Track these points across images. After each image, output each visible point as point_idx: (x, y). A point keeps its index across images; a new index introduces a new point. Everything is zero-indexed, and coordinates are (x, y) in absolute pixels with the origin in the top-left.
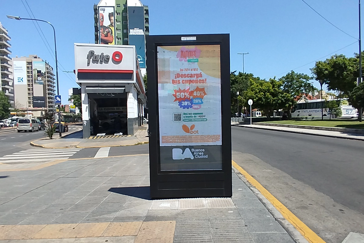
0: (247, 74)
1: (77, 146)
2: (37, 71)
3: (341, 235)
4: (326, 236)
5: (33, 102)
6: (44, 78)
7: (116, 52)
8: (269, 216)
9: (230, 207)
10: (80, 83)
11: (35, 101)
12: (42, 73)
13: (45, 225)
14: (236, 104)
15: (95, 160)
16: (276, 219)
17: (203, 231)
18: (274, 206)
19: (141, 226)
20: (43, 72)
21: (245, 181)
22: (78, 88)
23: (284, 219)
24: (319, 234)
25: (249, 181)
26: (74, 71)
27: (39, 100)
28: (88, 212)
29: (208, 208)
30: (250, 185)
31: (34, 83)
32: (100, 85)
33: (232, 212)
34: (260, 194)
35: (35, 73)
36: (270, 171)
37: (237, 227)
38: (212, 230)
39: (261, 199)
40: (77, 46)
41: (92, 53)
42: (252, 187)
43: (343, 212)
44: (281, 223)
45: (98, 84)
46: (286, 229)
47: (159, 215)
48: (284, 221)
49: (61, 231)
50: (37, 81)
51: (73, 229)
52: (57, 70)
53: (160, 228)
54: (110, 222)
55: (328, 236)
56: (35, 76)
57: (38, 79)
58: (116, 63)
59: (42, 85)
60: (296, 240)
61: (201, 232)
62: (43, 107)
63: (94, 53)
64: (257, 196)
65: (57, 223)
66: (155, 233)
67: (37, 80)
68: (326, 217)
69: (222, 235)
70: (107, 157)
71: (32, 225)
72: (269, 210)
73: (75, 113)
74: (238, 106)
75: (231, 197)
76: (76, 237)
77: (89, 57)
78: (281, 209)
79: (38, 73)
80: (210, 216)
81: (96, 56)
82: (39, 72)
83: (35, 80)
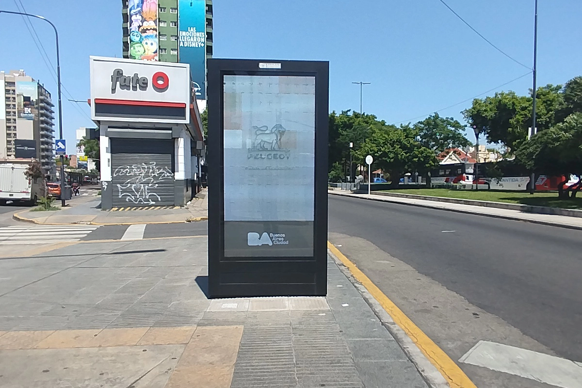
0: (367, 115)
1: (92, 223)
2: (24, 97)
3: (467, 344)
4: (449, 346)
5: (15, 148)
6: (34, 110)
7: (158, 72)
8: (375, 320)
9: (322, 308)
10: (98, 121)
11: (18, 147)
12: (32, 100)
13: (52, 331)
14: (349, 162)
15: (123, 244)
16: (383, 324)
17: (282, 338)
18: (383, 308)
19: (194, 332)
20: (34, 100)
21: (349, 275)
22: (95, 129)
23: (394, 324)
24: (439, 343)
25: (354, 276)
26: (89, 100)
27: (27, 146)
28: (115, 315)
29: (292, 309)
30: (355, 280)
31: (18, 117)
32: (131, 125)
33: (325, 314)
34: (367, 292)
35: (20, 101)
36: (388, 262)
37: (329, 333)
38: (293, 337)
39: (367, 299)
40: (94, 60)
41: (118, 74)
42: (356, 283)
43: (477, 316)
44: (389, 329)
45: (129, 123)
46: (394, 336)
47: (220, 319)
48: (393, 326)
49: (77, 339)
50: (22, 115)
51: (95, 336)
52: (60, 98)
53: (221, 334)
54: (149, 328)
55: (451, 346)
56: (19, 105)
57: (24, 111)
58: (159, 90)
59: (32, 121)
60: (404, 348)
61: (278, 339)
62: (32, 158)
63: (122, 74)
64: (362, 295)
65: (70, 328)
66: (214, 341)
67: (22, 112)
68: (452, 322)
69: (307, 342)
70: (142, 239)
71: (32, 332)
72: (375, 312)
73: (87, 168)
74: (350, 164)
75: (326, 296)
76: (100, 346)
77: (115, 79)
78: (392, 311)
79: (24, 101)
80: (293, 320)
81: (125, 79)
82: (27, 99)
83: (19, 113)
